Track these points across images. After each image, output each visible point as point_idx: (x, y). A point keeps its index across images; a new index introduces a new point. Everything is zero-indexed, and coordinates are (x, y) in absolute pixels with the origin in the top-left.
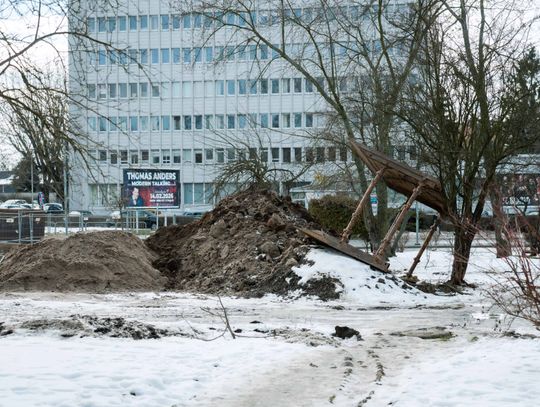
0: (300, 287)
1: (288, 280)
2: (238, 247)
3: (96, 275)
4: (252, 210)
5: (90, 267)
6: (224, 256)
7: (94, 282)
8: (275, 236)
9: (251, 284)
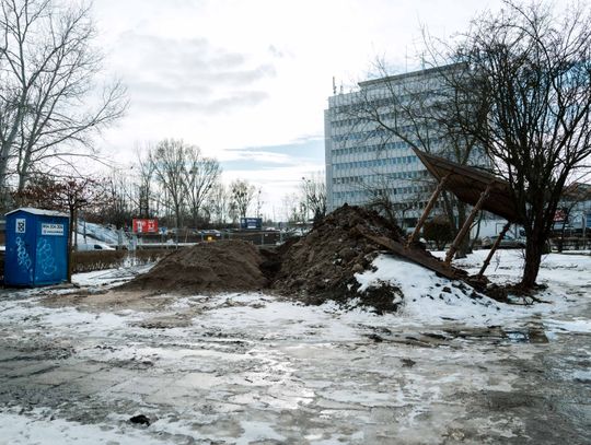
0: (359, 295)
1: (349, 286)
2: (322, 253)
3: (202, 277)
4: (342, 222)
5: (198, 269)
6: (310, 260)
7: (198, 283)
8: (355, 242)
9: (321, 288)
